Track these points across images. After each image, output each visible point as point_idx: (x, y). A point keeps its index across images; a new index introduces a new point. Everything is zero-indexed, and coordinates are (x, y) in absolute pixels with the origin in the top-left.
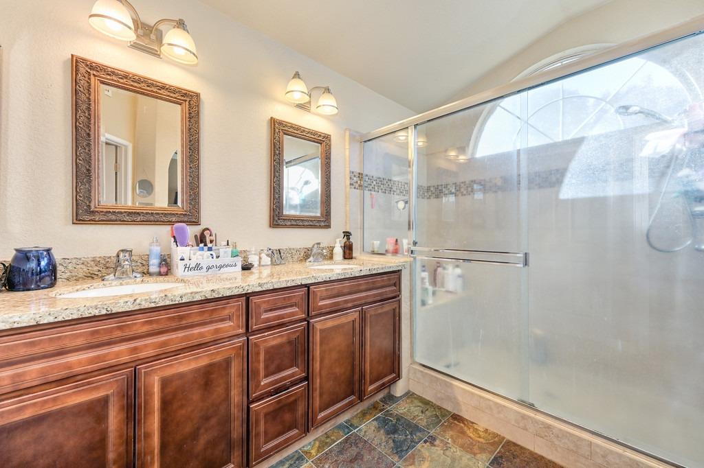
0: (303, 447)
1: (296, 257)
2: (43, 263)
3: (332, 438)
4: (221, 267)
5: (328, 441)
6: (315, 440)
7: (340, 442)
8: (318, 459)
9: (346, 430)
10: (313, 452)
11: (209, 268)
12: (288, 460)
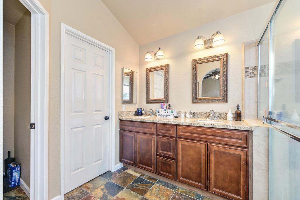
0: (180, 187)
1: (204, 116)
2: (140, 111)
3: (190, 194)
4: (167, 116)
5: (188, 193)
6: (185, 189)
7: (190, 197)
8: (178, 193)
9: (198, 197)
10: (180, 191)
11: (164, 116)
12: (172, 185)
